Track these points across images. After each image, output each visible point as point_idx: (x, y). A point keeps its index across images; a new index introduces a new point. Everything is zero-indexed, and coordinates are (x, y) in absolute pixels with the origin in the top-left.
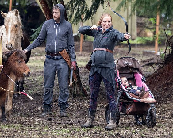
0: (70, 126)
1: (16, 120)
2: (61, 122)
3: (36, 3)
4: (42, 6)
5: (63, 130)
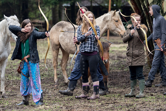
0: (155, 94)
1: (116, 91)
2: (148, 92)
3: (128, 4)
4: (133, 7)
5: (150, 97)
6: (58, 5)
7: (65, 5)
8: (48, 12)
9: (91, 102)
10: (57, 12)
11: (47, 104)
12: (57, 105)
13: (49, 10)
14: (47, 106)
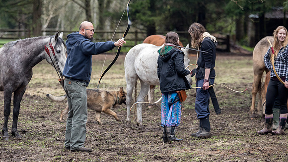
6: (244, 17)
7: (252, 16)
8: (231, 24)
9: (281, 138)
10: (242, 24)
11: (226, 140)
12: (239, 142)
13: (232, 22)
14: (226, 142)
